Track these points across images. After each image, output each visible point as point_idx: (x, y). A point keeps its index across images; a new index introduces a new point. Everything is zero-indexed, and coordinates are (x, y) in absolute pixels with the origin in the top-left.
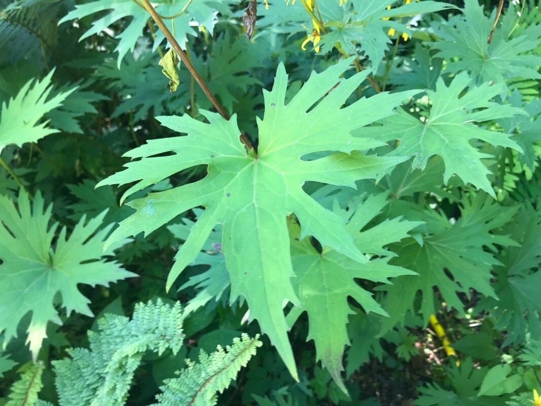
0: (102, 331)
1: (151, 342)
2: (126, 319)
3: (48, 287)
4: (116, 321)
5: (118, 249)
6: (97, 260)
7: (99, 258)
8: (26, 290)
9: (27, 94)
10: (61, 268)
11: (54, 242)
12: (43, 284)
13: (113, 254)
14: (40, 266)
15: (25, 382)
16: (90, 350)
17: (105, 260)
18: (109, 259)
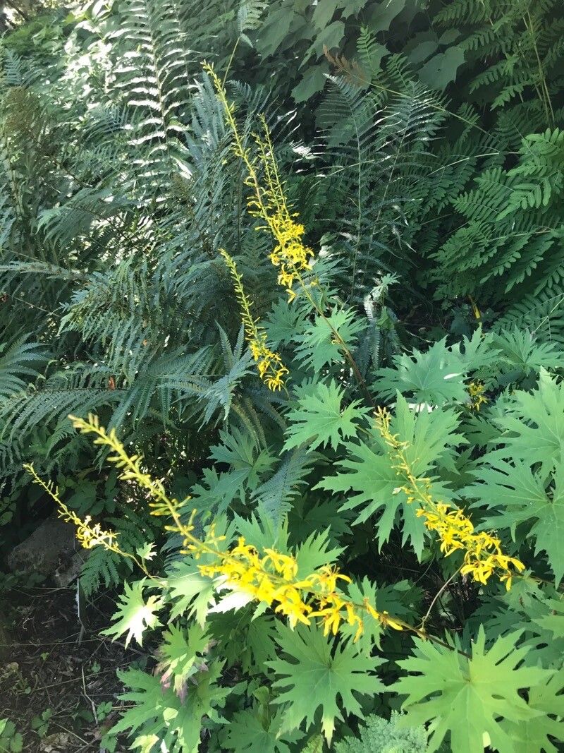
0: (369, 727)
1: (405, 747)
2: (385, 721)
3: (330, 685)
4: (379, 722)
5: (378, 667)
6: (364, 673)
7: (365, 671)
8: (316, 686)
9: (313, 541)
10: (338, 671)
11: (333, 653)
12: (326, 682)
13: (375, 670)
14: (324, 667)
15: (310, 750)
16: (361, 741)
17: (369, 673)
18: (372, 673)
